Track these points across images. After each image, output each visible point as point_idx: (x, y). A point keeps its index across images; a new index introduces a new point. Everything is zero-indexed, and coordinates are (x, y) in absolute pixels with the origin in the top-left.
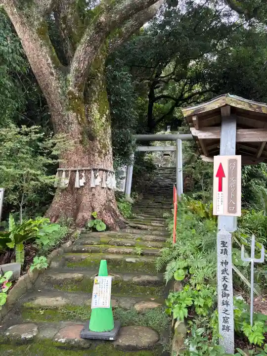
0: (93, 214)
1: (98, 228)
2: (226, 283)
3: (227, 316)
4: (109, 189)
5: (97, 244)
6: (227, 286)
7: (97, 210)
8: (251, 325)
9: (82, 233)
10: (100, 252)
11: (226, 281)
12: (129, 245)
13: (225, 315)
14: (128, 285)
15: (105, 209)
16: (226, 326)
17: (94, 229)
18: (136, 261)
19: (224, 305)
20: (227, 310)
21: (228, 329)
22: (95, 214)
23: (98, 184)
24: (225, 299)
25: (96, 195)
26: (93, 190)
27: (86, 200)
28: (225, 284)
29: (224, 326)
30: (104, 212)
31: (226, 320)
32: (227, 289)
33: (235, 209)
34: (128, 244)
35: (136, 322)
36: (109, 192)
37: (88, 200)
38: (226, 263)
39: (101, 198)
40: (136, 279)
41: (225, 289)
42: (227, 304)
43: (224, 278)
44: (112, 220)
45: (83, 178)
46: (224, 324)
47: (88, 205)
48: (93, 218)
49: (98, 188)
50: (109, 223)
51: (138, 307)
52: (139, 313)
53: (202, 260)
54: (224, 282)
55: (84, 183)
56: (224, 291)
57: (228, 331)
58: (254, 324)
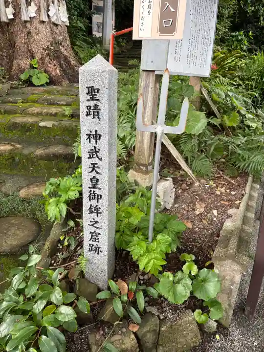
0: (32, 63)
1: (35, 81)
2: (97, 176)
3: (98, 231)
4: (56, 25)
5: (22, 102)
6: (98, 180)
7: (38, 56)
8: (150, 240)
9: (12, 88)
10: (16, 113)
11: (97, 173)
12: (64, 103)
13: (93, 229)
14: (27, 159)
15: (48, 55)
16: (95, 245)
17: (29, 83)
18: (53, 125)
19: (91, 212)
20: (96, 222)
21: (98, 250)
22: (34, 62)
23: (33, 15)
24: (94, 203)
25: (34, 33)
26: (28, 25)
27: (20, 40)
28: (94, 177)
29: (91, 246)
30: (47, 59)
31: (94, 236)
32: (98, 186)
33: (174, 23)
34: (61, 103)
35: (20, 212)
36: (55, 30)
37: (23, 41)
38: (97, 137)
39: (42, 39)
40: (39, 152)
41: (94, 186)
42: (97, 211)
43: (94, 167)
44: (58, 71)
45: (10, 6)
46: (91, 242)
47: (23, 49)
48: (32, 67)
49: (35, 22)
50: (54, 74)
51: (23, 193)
52: (23, 201)
53: (125, 125)
54: (94, 174)
55: (14, 14)
56: (92, 190)
57: (98, 253)
58: (154, 238)
